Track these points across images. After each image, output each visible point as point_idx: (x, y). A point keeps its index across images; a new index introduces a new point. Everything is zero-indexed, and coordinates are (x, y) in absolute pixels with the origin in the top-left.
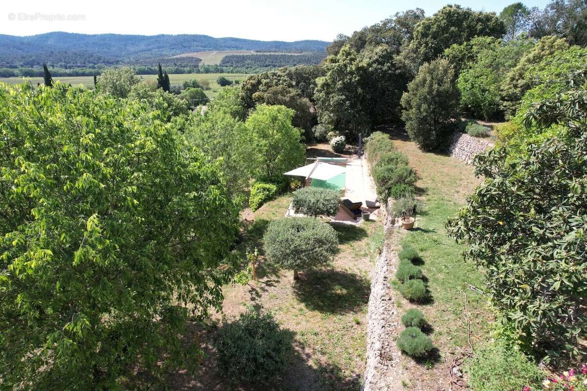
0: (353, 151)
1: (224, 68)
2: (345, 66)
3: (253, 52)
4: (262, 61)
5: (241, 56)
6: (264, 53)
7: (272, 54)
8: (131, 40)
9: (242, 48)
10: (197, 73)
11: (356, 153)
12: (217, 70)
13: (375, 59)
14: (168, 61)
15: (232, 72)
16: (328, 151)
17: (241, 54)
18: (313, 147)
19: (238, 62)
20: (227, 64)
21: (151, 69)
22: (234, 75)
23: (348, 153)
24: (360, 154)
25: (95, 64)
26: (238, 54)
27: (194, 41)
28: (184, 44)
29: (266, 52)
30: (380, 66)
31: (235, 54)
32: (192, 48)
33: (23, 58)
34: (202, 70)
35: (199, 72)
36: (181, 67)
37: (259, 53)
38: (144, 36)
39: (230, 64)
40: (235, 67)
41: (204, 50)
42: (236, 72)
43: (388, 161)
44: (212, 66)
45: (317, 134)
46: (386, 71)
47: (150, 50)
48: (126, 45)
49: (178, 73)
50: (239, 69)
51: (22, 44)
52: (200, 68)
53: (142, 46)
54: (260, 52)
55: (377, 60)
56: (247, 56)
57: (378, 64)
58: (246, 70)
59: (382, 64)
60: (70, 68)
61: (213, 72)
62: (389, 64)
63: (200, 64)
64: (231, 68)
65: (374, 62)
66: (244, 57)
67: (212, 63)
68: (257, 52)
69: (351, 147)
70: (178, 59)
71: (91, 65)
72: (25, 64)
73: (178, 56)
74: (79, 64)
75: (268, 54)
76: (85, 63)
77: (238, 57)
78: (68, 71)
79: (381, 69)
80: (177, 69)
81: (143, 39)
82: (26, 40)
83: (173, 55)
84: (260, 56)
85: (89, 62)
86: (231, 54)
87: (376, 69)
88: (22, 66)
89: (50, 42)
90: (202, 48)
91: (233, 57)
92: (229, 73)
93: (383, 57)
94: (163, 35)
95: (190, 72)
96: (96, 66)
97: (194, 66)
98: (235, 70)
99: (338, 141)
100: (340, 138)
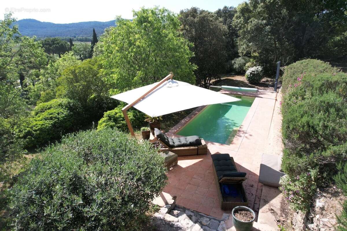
0: (270, 83)
11: (273, 86)
16: (242, 82)
18: (229, 78)
23: (265, 85)
24: (275, 87)
43: (320, 89)
45: (236, 66)
51: (104, 25)
69: (269, 79)
82: (106, 24)
99: (254, 71)
100: (256, 68)
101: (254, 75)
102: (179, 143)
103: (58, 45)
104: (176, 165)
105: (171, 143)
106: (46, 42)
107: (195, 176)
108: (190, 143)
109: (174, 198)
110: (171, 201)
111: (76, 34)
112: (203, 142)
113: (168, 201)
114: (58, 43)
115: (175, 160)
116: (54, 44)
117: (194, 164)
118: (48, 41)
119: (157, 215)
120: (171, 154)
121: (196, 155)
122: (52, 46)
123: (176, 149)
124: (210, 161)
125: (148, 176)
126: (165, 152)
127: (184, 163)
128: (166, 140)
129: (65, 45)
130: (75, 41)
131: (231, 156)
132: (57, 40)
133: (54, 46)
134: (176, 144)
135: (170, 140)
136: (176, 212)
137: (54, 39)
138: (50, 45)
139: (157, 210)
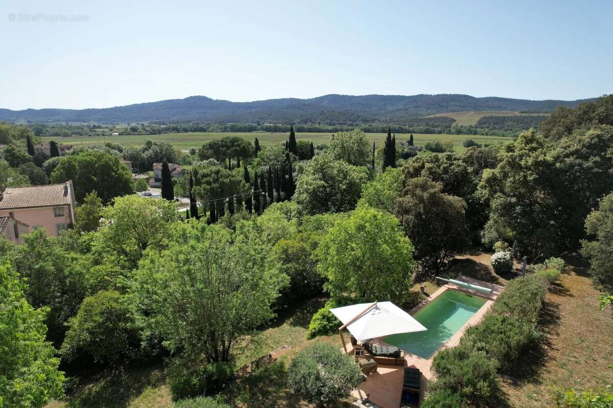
1: (478, 130)
2: (521, 157)
3: (517, 113)
4: (526, 123)
5: (500, 117)
6: (530, 115)
7: (541, 115)
8: (391, 100)
9: (506, 108)
10: (447, 133)
12: (471, 131)
13: (572, 149)
14: (421, 120)
15: (487, 134)
17: (501, 115)
19: (497, 123)
20: (483, 126)
21: (402, 129)
22: (489, 137)
25: (354, 122)
26: (498, 115)
27: (453, 100)
28: (441, 104)
29: (534, 112)
30: (579, 161)
31: (494, 115)
32: (450, 108)
33: (301, 116)
34: (453, 131)
35: (450, 133)
36: (433, 127)
37: (525, 115)
38: (404, 96)
39: (486, 125)
40: (491, 129)
41: (462, 111)
42: (492, 135)
44: (466, 127)
45: (485, 240)
46: (590, 169)
47: (406, 110)
48: (385, 105)
49: (428, 133)
50: (496, 131)
52: (451, 129)
53: (400, 106)
54: (526, 112)
55: (577, 151)
56: (508, 117)
57: (577, 158)
58: (505, 133)
59: (586, 158)
60: (333, 125)
61: (465, 134)
62: (597, 159)
63: (454, 125)
64: (487, 130)
65: (572, 154)
66: (504, 118)
67: (467, 124)
68: (523, 112)
70: (431, 119)
71: (350, 122)
72: (302, 122)
73: (432, 116)
74: (341, 122)
75: (536, 115)
76: (346, 121)
77: (496, 118)
78: (330, 128)
79: (580, 165)
80: (427, 129)
81: (403, 99)
83: (428, 115)
84: (526, 117)
85: (350, 120)
86: (490, 115)
87: (572, 166)
88: (299, 123)
89: (324, 103)
90: (460, 108)
91: (491, 118)
92: (483, 135)
93: (590, 146)
94: (422, 95)
95: (440, 133)
96: (354, 124)
97: (446, 127)
98: (491, 132)
99: (500, 259)
100: (504, 253)
101: (499, 263)
102: (381, 353)
103: (238, 148)
104: (376, 371)
105: (374, 352)
106: (223, 143)
107: (388, 383)
108: (390, 354)
109: (368, 395)
110: (365, 397)
111: (260, 119)
112: (402, 354)
113: (363, 397)
114: (239, 145)
115: (374, 368)
116: (233, 146)
117: (390, 373)
118: (226, 142)
119: (355, 403)
120: (372, 361)
121: (393, 365)
122: (230, 149)
123: (378, 357)
124: (402, 372)
125: (351, 379)
126: (368, 358)
127: (382, 371)
128: (370, 349)
129: (248, 147)
130: (259, 130)
131: (420, 371)
132: (238, 141)
133: (233, 149)
134: (378, 353)
135: (373, 348)
136: (367, 404)
137: (235, 139)
138: (228, 148)
139: (356, 401)
